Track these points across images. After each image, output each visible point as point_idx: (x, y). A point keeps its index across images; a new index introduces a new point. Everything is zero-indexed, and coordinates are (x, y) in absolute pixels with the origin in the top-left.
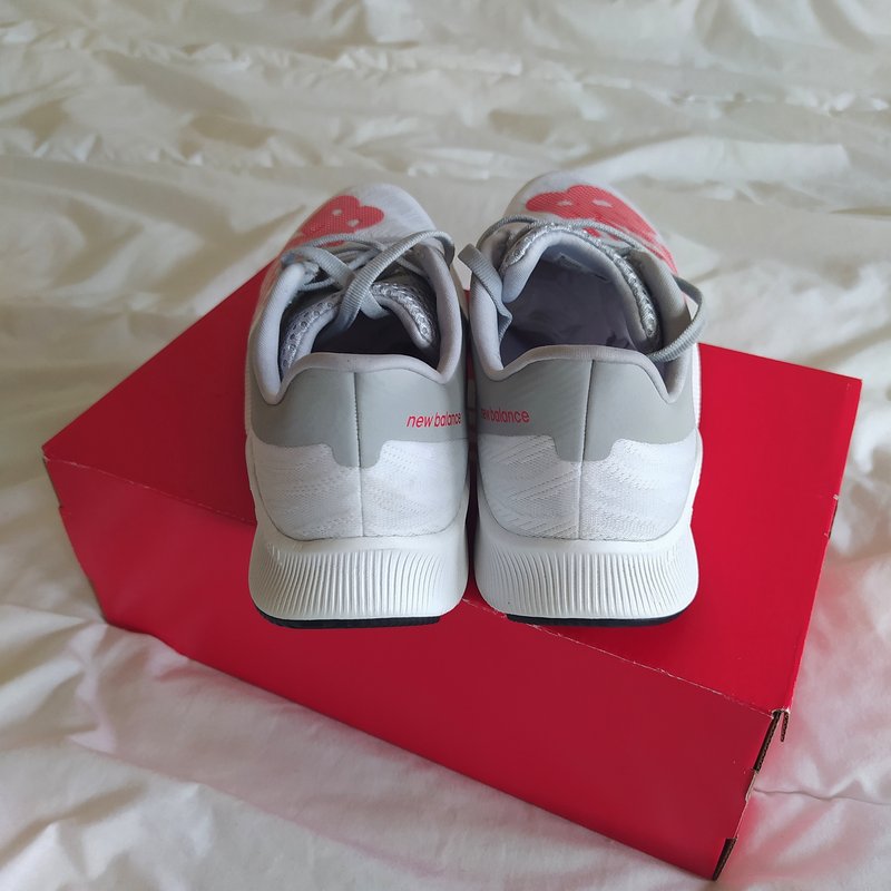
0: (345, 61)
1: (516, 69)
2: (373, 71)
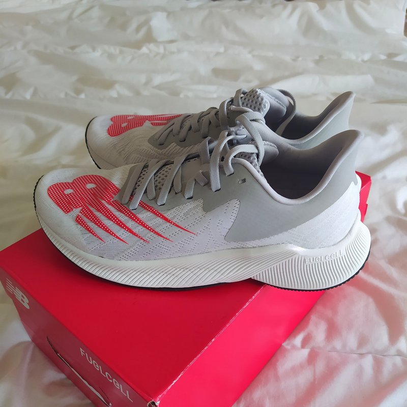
0: (144, 50)
1: (222, 50)
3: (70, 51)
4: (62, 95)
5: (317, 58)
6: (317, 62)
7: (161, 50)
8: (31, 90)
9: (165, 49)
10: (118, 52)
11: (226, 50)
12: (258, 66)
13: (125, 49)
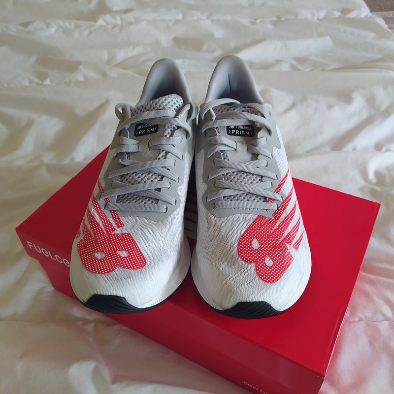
0: (101, 22)
1: (180, 17)
2: (115, 26)
3: (22, 28)
4: (26, 83)
5: (275, 19)
6: (276, 24)
7: (119, 21)
9: (122, 19)
10: (73, 26)
11: (184, 18)
12: (219, 33)
13: (80, 22)
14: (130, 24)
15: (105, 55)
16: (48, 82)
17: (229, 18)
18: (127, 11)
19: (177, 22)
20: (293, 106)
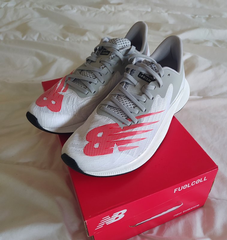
0: (103, 9)
1: (149, 10)
3: (58, 8)
4: (56, 39)
5: (207, 16)
6: (207, 19)
7: (113, 9)
8: (37, 35)
9: (115, 9)
10: (87, 10)
11: (152, 10)
12: (171, 21)
13: (91, 8)
14: (119, 11)
15: (102, 28)
16: (68, 39)
17: (179, 13)
18: (119, 4)
19: (147, 12)
20: (211, 67)
